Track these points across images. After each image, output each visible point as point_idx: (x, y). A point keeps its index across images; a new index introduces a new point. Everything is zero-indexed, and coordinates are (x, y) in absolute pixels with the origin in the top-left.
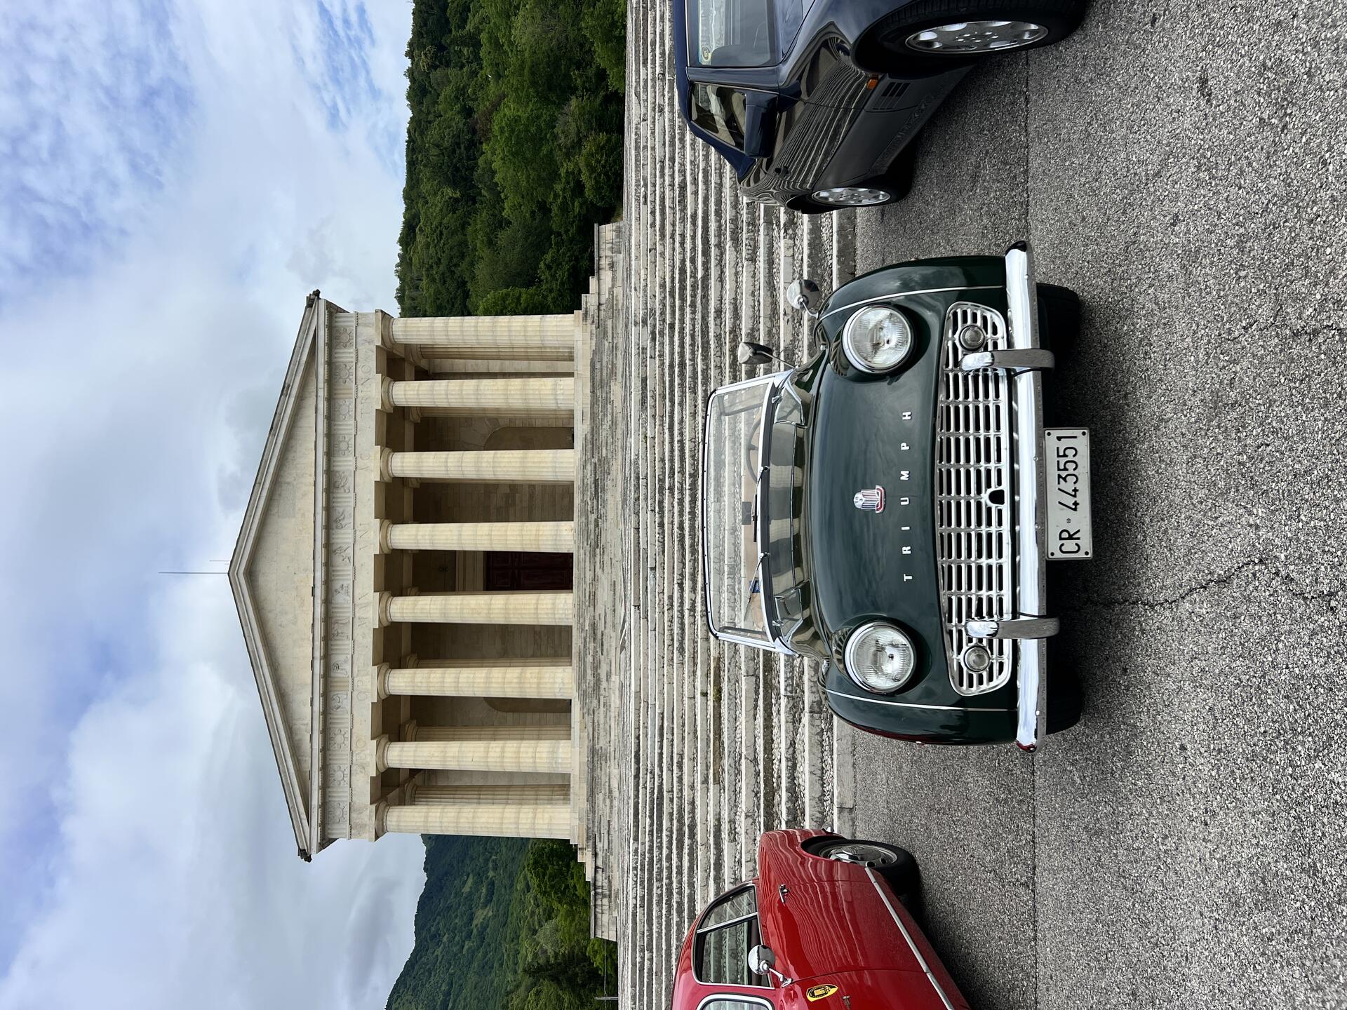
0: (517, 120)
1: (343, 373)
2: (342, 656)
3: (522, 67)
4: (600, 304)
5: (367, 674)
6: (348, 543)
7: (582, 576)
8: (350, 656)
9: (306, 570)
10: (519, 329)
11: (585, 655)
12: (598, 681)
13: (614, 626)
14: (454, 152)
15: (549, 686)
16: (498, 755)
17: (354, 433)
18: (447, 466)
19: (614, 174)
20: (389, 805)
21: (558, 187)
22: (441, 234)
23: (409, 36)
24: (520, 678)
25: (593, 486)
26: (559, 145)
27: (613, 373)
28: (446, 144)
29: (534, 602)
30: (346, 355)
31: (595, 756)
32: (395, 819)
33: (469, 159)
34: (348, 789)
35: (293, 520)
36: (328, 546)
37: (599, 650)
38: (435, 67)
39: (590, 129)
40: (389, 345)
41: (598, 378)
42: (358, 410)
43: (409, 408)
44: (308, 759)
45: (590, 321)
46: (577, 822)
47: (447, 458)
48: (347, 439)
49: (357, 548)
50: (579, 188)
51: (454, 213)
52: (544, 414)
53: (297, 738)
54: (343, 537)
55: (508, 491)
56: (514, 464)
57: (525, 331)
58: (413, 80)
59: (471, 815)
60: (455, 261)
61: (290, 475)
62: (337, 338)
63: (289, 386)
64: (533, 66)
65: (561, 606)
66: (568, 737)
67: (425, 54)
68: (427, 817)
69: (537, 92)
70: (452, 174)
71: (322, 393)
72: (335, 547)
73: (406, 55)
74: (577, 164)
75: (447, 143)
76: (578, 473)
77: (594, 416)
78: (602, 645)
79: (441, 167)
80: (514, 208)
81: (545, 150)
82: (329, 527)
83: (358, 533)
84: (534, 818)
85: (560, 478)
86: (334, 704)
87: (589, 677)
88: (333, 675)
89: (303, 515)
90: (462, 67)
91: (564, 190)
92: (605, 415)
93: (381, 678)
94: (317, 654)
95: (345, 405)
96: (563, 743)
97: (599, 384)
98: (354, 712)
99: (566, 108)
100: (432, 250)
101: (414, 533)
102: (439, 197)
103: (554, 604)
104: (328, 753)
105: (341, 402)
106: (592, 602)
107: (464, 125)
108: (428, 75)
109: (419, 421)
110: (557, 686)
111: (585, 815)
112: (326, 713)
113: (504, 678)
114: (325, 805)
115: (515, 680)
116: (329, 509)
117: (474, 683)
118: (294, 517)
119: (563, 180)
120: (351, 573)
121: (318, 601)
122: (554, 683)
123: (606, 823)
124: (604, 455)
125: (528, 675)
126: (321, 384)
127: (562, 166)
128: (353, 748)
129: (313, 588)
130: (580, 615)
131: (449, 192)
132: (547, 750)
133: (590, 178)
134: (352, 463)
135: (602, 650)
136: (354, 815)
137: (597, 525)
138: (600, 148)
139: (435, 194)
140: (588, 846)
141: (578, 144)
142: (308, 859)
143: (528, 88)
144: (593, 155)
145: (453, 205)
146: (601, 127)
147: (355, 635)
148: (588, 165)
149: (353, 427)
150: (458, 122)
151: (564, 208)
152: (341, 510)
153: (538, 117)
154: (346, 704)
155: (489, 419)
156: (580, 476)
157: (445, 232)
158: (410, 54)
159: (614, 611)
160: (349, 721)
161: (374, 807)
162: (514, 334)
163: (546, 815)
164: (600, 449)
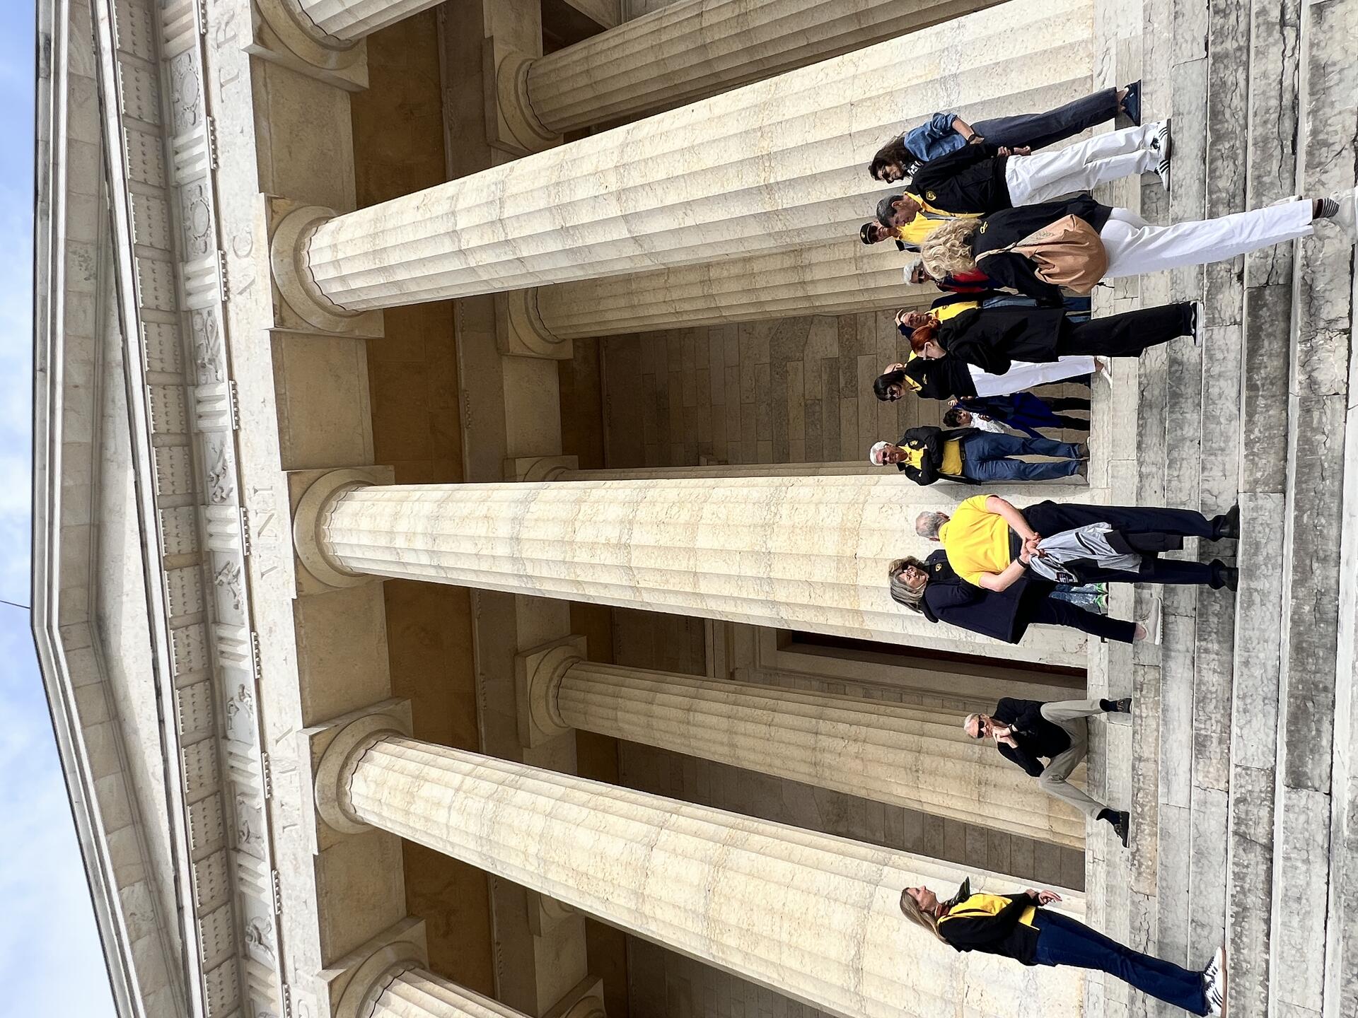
6: (234, 554)
42: (213, 74)
48: (204, 193)
49: (253, 574)
54: (226, 533)
95: (191, 70)
105: (183, 64)
116: (192, 437)
120: (249, 650)
134: (218, 276)
147: (277, 859)
149: (206, 144)
152: (217, 441)
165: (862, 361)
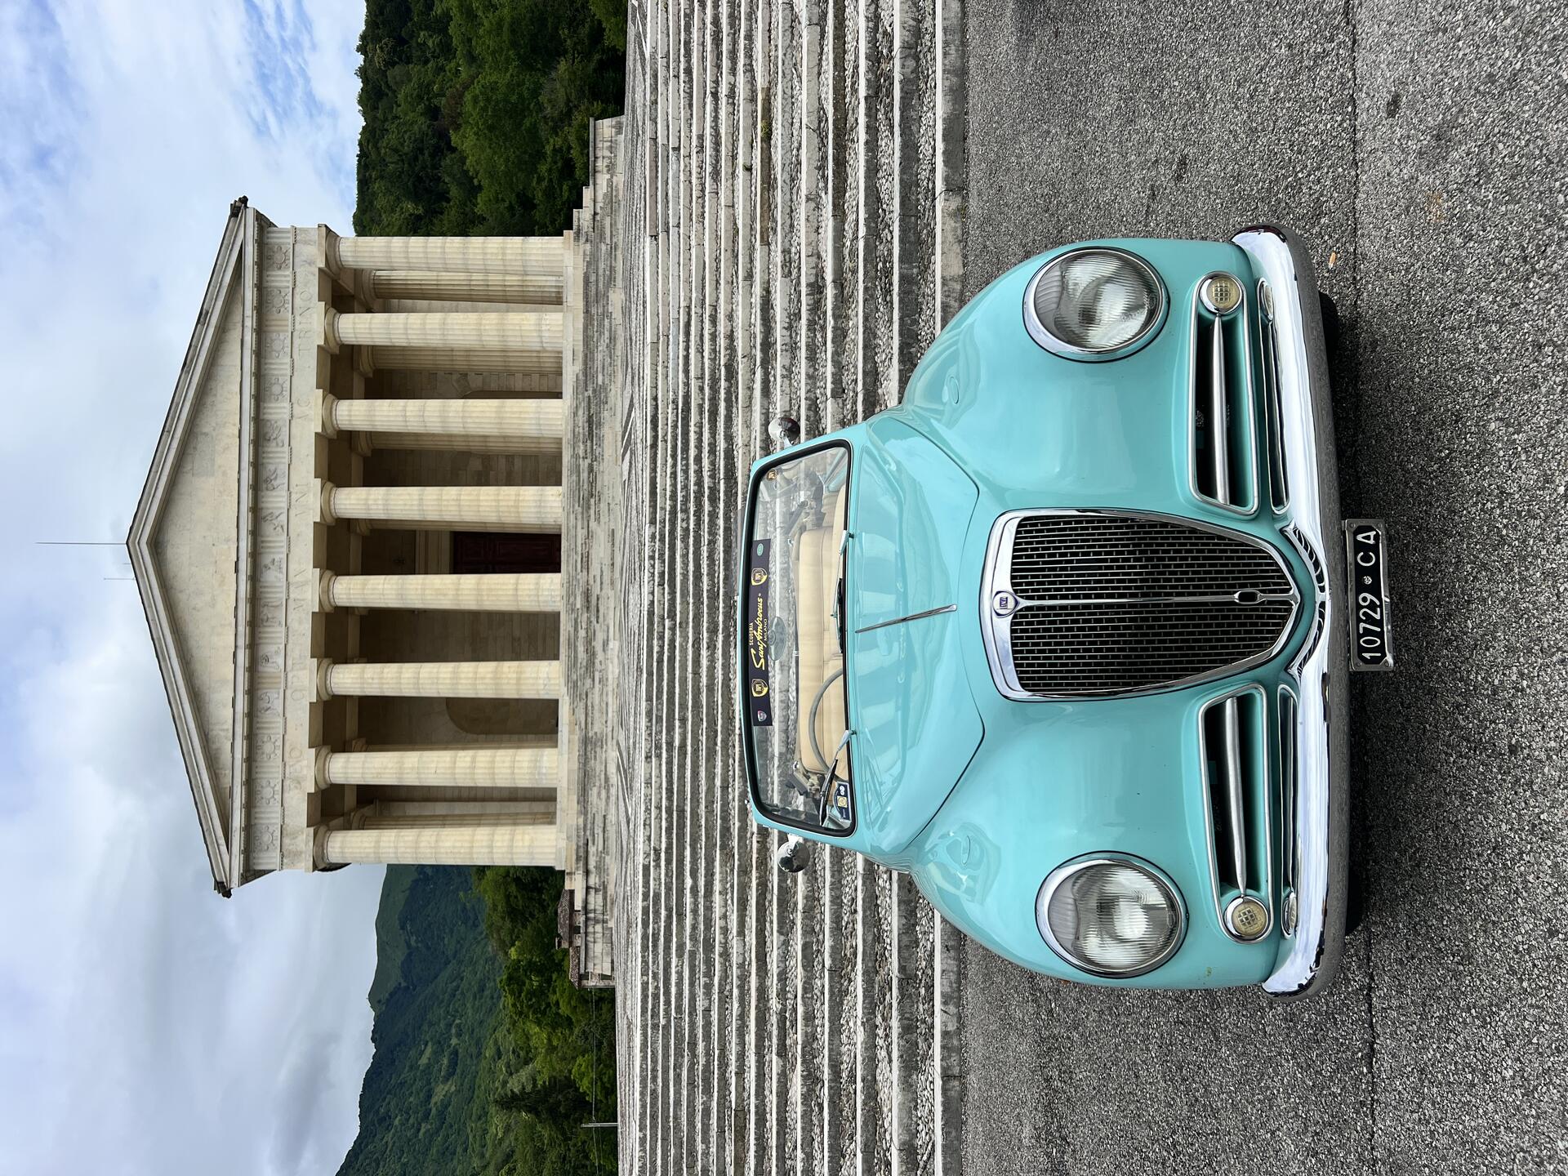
0: (494, 87)
1: (277, 301)
2: (273, 646)
3: (500, 25)
5: (304, 669)
6: (280, 508)
7: (573, 546)
8: (282, 647)
9: (228, 540)
10: (495, 251)
11: (576, 637)
12: (591, 654)
13: (612, 583)
14: (416, 159)
15: (531, 681)
16: (468, 765)
17: (289, 373)
18: (405, 416)
20: (331, 829)
21: (543, 168)
23: (362, 27)
24: (495, 674)
25: (586, 425)
26: (545, 117)
27: (611, 279)
28: (406, 150)
29: (512, 581)
30: (280, 279)
31: (589, 744)
32: (338, 845)
33: (434, 167)
34: (279, 809)
35: (211, 480)
36: (256, 510)
37: (593, 619)
38: (393, 64)
39: (581, 96)
40: (334, 268)
41: (593, 293)
42: (295, 345)
43: (360, 346)
44: (228, 772)
45: (583, 240)
46: (563, 844)
47: (405, 406)
48: (281, 381)
49: (292, 513)
50: (568, 167)
53: (214, 747)
54: (275, 501)
56: (488, 415)
57: (504, 254)
58: (365, 81)
59: (434, 838)
61: (208, 424)
62: (270, 258)
63: (207, 313)
64: (514, 24)
65: (547, 586)
66: (554, 744)
67: (381, 48)
68: (378, 842)
69: (518, 54)
70: (414, 185)
71: (249, 323)
72: (265, 513)
73: (359, 49)
74: (565, 140)
75: (407, 148)
76: (567, 424)
78: (598, 611)
79: (400, 177)
80: (488, 203)
81: (527, 122)
82: (257, 487)
83: (294, 497)
84: (512, 840)
86: (262, 704)
87: (581, 658)
88: (261, 669)
89: (224, 474)
90: (426, 62)
91: (550, 170)
92: (601, 333)
93: (322, 671)
94: (241, 642)
95: (279, 340)
96: (547, 751)
97: (594, 302)
98: (287, 715)
99: (554, 75)
101: (364, 497)
102: (397, 214)
103: (537, 584)
104: (254, 764)
105: (274, 336)
106: (585, 564)
107: (429, 127)
108: (384, 74)
109: (371, 375)
110: (541, 681)
111: (574, 833)
112: (252, 715)
113: (476, 673)
114: (249, 829)
115: (489, 676)
116: (257, 465)
117: (438, 678)
118: (213, 475)
119: (549, 160)
120: (284, 544)
121: (243, 577)
122: (537, 679)
123: (602, 819)
124: (600, 382)
125: (506, 670)
126: (248, 313)
127: (548, 142)
128: (286, 759)
129: (237, 563)
130: (570, 594)
131: (409, 206)
132: (527, 759)
134: (287, 411)
135: (598, 617)
136: (286, 841)
137: (591, 469)
139: (393, 211)
140: (577, 869)
141: (568, 115)
142: (228, 894)
143: (508, 50)
145: (414, 222)
146: (595, 95)
147: (289, 621)
149: (288, 367)
150: (422, 123)
152: (272, 468)
153: (519, 85)
154: (278, 705)
156: (570, 428)
158: (362, 49)
159: (613, 564)
160: (281, 725)
161: (311, 830)
162: (489, 257)
163: (527, 837)
164: (594, 377)
165: (492, 473)
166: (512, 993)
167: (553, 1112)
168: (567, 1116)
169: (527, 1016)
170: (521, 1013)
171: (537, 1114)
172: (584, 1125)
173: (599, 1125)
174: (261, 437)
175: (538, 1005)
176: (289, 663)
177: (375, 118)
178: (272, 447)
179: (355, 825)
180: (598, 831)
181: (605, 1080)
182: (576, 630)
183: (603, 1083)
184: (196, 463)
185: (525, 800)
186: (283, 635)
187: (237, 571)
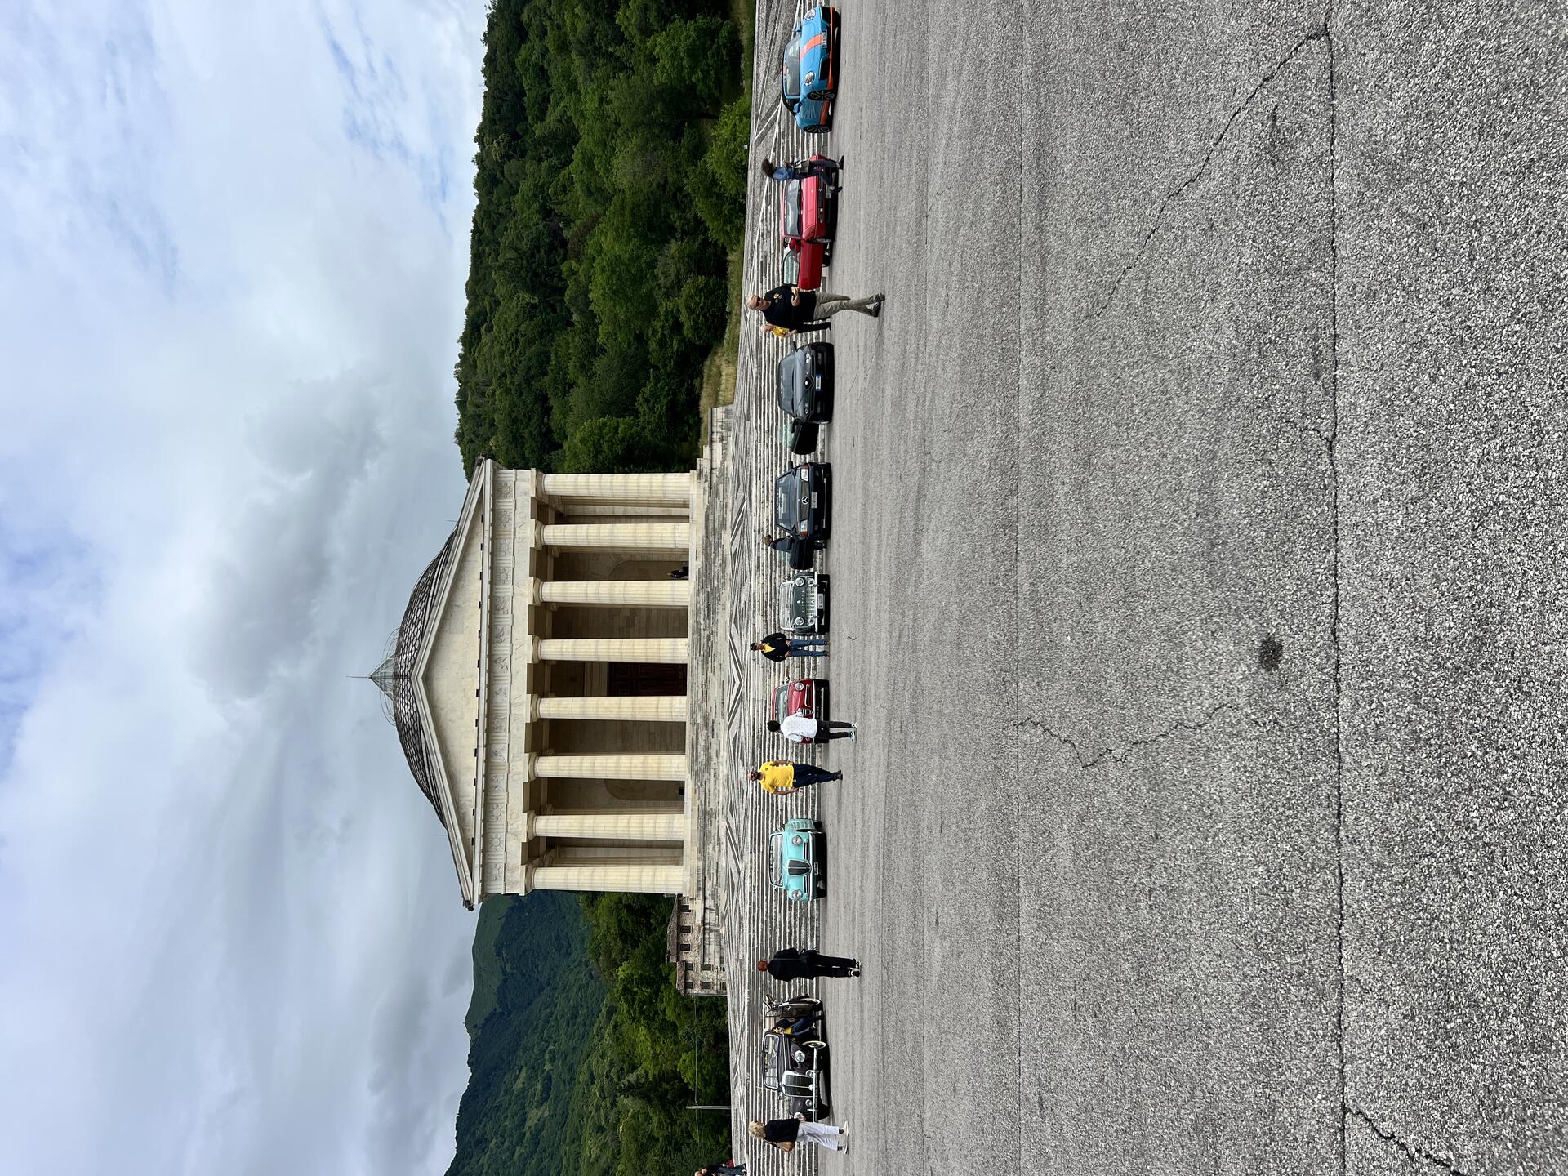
1: (504, 519)
2: (501, 746)
4: (712, 469)
5: (520, 760)
6: (506, 654)
7: (695, 681)
8: (506, 745)
9: (473, 676)
11: (697, 742)
12: (708, 757)
14: (533, 255)
15: (667, 770)
16: (625, 825)
17: (512, 566)
18: (586, 593)
19: (711, 315)
20: (536, 866)
21: (658, 324)
22: (517, 342)
23: (479, 120)
24: (643, 763)
25: (706, 609)
26: (659, 285)
27: (723, 524)
28: (525, 249)
29: (655, 702)
30: (507, 504)
31: (706, 816)
32: (541, 877)
33: (549, 264)
34: (503, 852)
35: (463, 636)
36: (490, 656)
37: (710, 735)
38: (510, 158)
39: (689, 272)
41: (711, 527)
42: (516, 548)
43: (556, 546)
44: (472, 829)
45: (703, 480)
46: (688, 879)
47: (586, 587)
48: (507, 571)
49: (514, 658)
50: (677, 327)
51: (531, 319)
52: (661, 551)
53: (463, 810)
54: (503, 649)
55: (629, 614)
56: (640, 592)
58: (481, 167)
59: (603, 874)
60: (533, 371)
61: (459, 600)
62: (500, 490)
64: (634, 208)
65: (677, 706)
66: (681, 810)
67: (498, 143)
68: (566, 876)
70: (531, 280)
71: (487, 535)
72: (496, 658)
73: (475, 140)
74: (676, 304)
75: (525, 245)
76: (692, 600)
77: (707, 556)
78: (713, 730)
79: (519, 272)
80: (608, 335)
81: (644, 289)
82: (491, 642)
83: (515, 647)
84: (654, 876)
85: (677, 604)
86: (494, 784)
87: (702, 757)
88: (493, 760)
89: (470, 632)
90: (540, 160)
91: (663, 327)
92: (717, 555)
93: (531, 763)
94: (481, 743)
95: (507, 544)
96: (677, 816)
97: (711, 533)
98: (509, 790)
99: (666, 250)
100: (507, 360)
101: (559, 646)
102: (514, 303)
103: (671, 704)
104: (488, 823)
105: (503, 542)
106: (704, 699)
107: (544, 227)
108: (501, 165)
110: (673, 770)
111: (696, 872)
112: (487, 791)
113: (631, 763)
114: (485, 863)
115: (640, 765)
116: (491, 627)
117: (605, 767)
118: (463, 633)
119: (662, 317)
120: (509, 678)
121: (483, 701)
122: (671, 767)
123: (715, 865)
124: (715, 586)
125: (650, 761)
126: (487, 527)
127: (662, 304)
128: (508, 819)
129: (478, 690)
130: (693, 713)
131: (526, 297)
132: (663, 821)
133: (689, 318)
134: (511, 590)
135: (713, 734)
136: (508, 873)
137: (709, 638)
138: (699, 291)
139: (511, 298)
140: (698, 896)
141: (678, 285)
142: (471, 909)
143: (630, 227)
144: (691, 297)
145: (531, 311)
146: (700, 271)
147: (511, 729)
148: (687, 306)
149: (512, 562)
150: (537, 223)
151: (663, 344)
152: (500, 628)
153: (639, 257)
154: (503, 784)
155: (614, 554)
156: (694, 602)
157: (521, 340)
158: (479, 140)
159: (723, 703)
160: (506, 797)
161: (524, 867)
163: (664, 874)
164: (712, 581)
166: (627, 1002)
167: (662, 1097)
168: (673, 1103)
169: (639, 1021)
170: (634, 1019)
171: (649, 1100)
172: (688, 1107)
173: (700, 1107)
174: (494, 607)
175: (647, 1012)
176: (511, 756)
177: (490, 201)
178: (501, 614)
179: (546, 863)
180: (713, 871)
181: (705, 1072)
182: (697, 736)
183: (703, 1075)
184: (454, 624)
185: (658, 847)
186: (507, 738)
187: (478, 695)
